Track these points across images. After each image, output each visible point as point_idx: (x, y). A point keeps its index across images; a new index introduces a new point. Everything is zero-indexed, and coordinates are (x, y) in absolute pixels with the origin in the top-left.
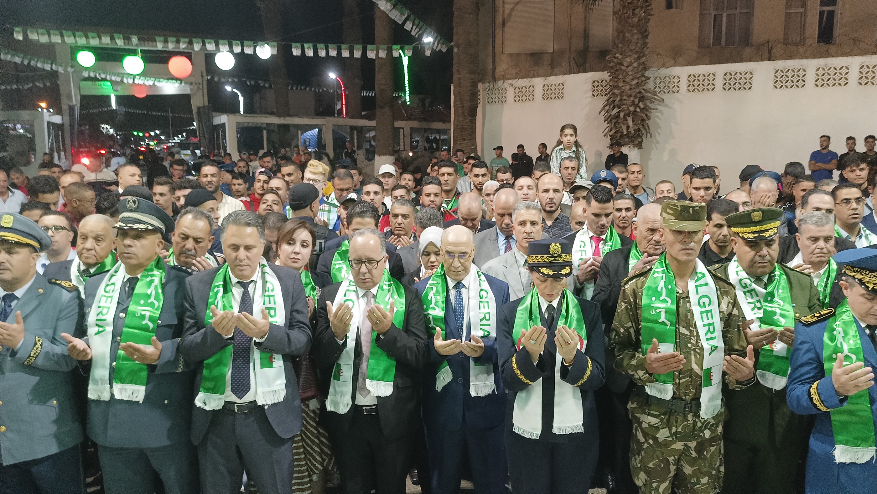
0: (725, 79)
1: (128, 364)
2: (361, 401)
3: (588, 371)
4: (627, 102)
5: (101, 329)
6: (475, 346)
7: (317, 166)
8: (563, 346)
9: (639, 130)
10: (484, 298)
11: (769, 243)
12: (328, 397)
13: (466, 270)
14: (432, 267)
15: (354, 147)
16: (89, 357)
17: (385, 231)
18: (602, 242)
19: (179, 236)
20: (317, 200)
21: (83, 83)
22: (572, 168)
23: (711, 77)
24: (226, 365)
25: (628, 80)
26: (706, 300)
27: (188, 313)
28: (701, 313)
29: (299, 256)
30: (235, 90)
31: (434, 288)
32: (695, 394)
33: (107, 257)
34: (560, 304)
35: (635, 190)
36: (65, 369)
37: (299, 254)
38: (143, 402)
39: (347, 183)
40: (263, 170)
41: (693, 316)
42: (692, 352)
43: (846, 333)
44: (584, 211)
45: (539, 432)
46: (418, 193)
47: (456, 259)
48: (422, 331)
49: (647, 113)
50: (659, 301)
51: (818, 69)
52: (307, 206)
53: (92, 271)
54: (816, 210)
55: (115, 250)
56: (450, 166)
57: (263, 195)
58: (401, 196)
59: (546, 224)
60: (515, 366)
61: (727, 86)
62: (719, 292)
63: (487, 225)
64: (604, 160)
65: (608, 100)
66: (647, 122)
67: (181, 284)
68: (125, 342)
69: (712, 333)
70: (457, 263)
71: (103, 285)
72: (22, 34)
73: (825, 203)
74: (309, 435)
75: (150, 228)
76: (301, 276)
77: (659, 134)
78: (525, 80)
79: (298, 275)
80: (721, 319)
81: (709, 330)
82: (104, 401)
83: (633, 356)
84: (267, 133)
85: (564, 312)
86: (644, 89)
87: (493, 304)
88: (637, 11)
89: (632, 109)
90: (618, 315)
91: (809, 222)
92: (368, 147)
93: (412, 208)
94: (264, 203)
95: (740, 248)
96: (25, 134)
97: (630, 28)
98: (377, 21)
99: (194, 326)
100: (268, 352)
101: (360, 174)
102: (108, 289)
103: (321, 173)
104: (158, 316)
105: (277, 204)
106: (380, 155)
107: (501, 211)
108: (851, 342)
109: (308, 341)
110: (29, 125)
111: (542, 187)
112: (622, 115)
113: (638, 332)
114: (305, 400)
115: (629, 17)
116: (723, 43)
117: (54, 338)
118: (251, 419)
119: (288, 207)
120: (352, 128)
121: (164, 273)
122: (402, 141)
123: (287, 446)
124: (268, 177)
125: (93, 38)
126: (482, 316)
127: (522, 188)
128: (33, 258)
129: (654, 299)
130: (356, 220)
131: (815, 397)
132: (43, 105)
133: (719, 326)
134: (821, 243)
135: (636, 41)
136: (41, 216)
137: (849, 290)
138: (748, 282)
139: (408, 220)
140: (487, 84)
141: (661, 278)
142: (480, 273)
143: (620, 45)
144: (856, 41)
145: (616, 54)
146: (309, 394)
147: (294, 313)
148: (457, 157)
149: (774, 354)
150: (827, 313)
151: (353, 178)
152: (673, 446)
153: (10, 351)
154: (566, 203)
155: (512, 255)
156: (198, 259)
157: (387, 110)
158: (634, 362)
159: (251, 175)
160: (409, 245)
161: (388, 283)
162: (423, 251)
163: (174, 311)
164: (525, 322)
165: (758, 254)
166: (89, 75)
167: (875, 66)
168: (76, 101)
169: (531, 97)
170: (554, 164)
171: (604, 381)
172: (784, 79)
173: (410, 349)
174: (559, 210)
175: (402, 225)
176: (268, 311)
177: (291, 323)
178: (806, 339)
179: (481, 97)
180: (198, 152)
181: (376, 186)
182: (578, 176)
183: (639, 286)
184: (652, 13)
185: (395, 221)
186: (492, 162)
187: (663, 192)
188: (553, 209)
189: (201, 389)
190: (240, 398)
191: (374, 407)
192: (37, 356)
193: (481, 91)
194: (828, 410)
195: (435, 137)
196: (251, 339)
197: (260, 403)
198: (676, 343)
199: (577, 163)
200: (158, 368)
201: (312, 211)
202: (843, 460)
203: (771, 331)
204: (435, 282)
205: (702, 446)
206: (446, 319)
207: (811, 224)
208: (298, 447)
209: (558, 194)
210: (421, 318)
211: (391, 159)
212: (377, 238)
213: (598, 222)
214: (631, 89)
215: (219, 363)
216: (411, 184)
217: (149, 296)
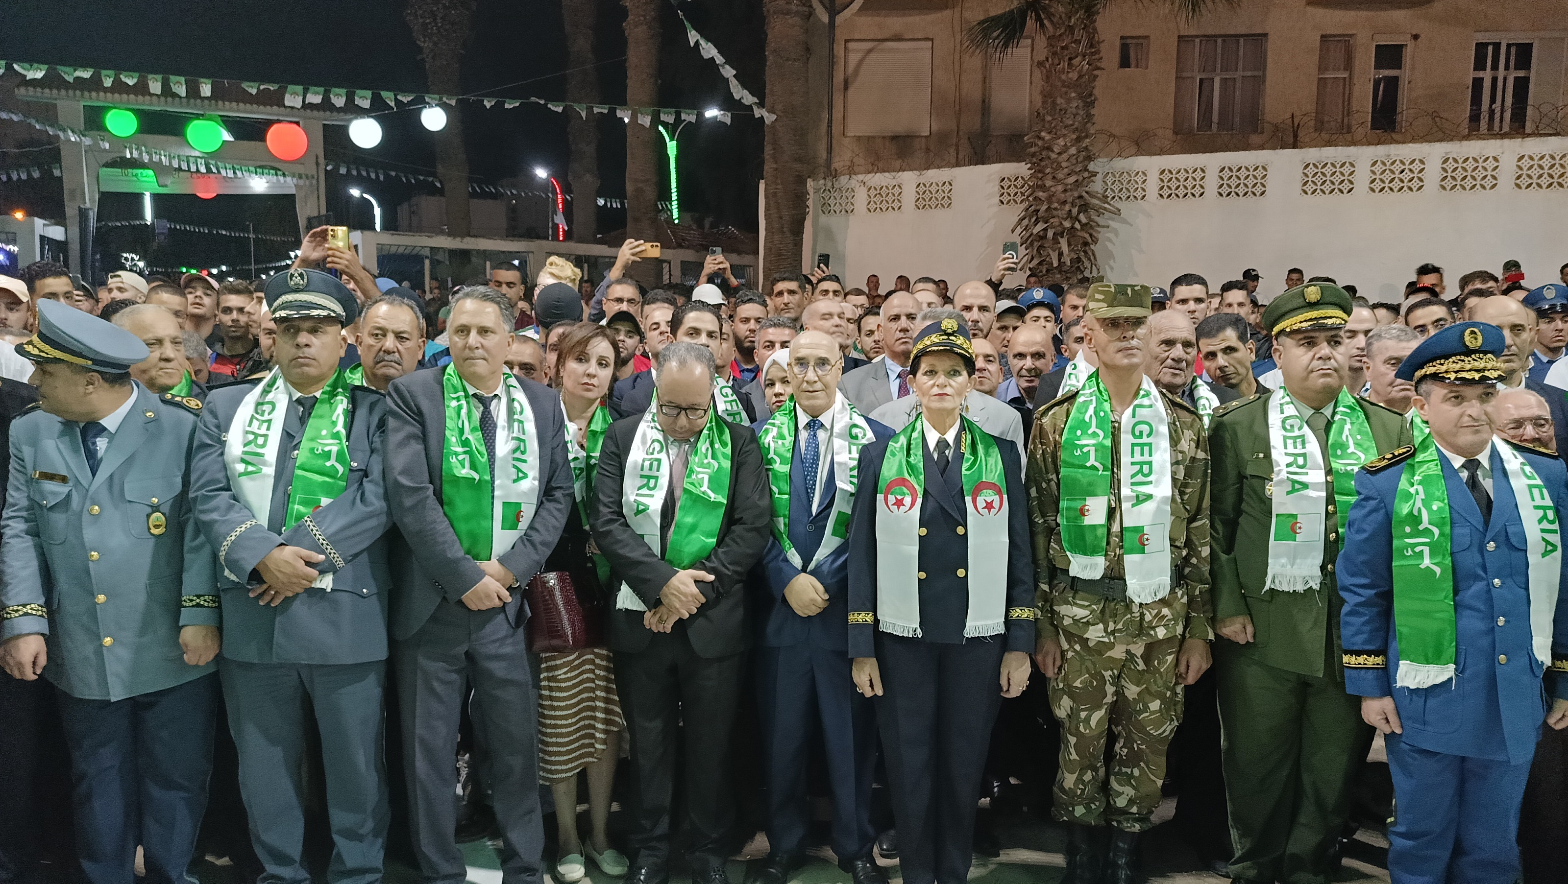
0: (1222, 178)
4: (1059, 213)
5: (251, 468)
7: (562, 266)
9: (1079, 260)
13: (827, 390)
14: (778, 404)
21: (104, 171)
23: (1198, 175)
25: (1060, 176)
26: (1146, 428)
28: (1133, 446)
29: (594, 381)
30: (365, 196)
31: (775, 430)
37: (594, 376)
47: (811, 368)
49: (1091, 231)
50: (1086, 436)
51: (1374, 164)
56: (791, 280)
61: (1225, 190)
62: (1173, 424)
65: (1027, 210)
66: (1092, 247)
69: (1145, 476)
70: (812, 379)
75: (333, 314)
77: (1112, 268)
78: (886, 174)
81: (1140, 471)
84: (431, 264)
86: (1086, 192)
88: (1076, 62)
89: (1067, 224)
97: (1064, 89)
98: (630, 73)
103: (569, 277)
108: (1434, 507)
112: (1050, 234)
115: (1062, 71)
116: (1214, 126)
129: (1079, 433)
132: (19, 215)
135: (1074, 110)
140: (822, 182)
141: (1089, 403)
143: (1049, 118)
145: (1040, 131)
150: (1404, 453)
152: (1111, 653)
157: (646, 224)
167: (1467, 159)
168: (91, 202)
169: (896, 205)
172: (1319, 179)
179: (810, 203)
184: (1100, 65)
193: (811, 191)
202: (1409, 684)
204: (777, 422)
205: (1152, 653)
214: (1065, 191)
217: (334, 423)
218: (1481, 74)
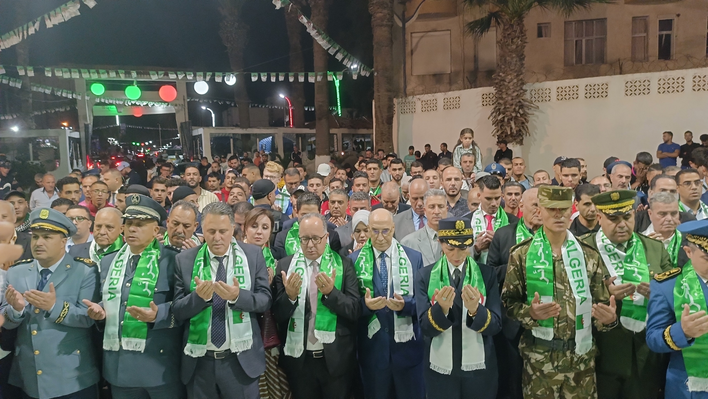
0: (586, 90)
1: (133, 322)
2: (311, 347)
3: (488, 321)
4: (510, 109)
5: (112, 296)
6: (397, 302)
7: (273, 166)
8: (468, 301)
9: (520, 130)
10: (403, 264)
11: (626, 217)
12: (286, 344)
13: (389, 243)
14: (362, 241)
15: (299, 149)
16: (104, 317)
17: (325, 213)
18: (493, 219)
19: (172, 223)
20: (274, 191)
21: (95, 107)
22: (470, 161)
23: (575, 89)
24: (207, 322)
25: (509, 92)
26: (576, 262)
27: (178, 282)
28: (573, 272)
29: (261, 236)
30: (208, 109)
31: (364, 258)
32: (571, 336)
33: (116, 239)
34: (464, 268)
35: (519, 178)
36: (86, 326)
37: (261, 234)
38: (144, 352)
39: (295, 179)
40: (231, 169)
41: (566, 274)
42: (567, 302)
43: (691, 288)
44: (479, 195)
45: (451, 369)
46: (351, 184)
47: (380, 234)
48: (356, 292)
49: (526, 117)
50: (539, 263)
51: (660, 80)
52: (265, 196)
53: (105, 250)
54: (662, 191)
55: (123, 233)
56: (375, 163)
57: (231, 188)
58: (337, 187)
59: (450, 206)
60: (430, 317)
61: (588, 95)
62: (586, 256)
63: (403, 207)
64: (494, 154)
65: (495, 108)
66: (526, 124)
67: (172, 259)
68: (131, 306)
69: (582, 287)
70: (381, 238)
71: (114, 263)
72: (51, 73)
73: (670, 185)
74: (271, 376)
75: (149, 217)
76: (263, 251)
77: (536, 133)
78: (430, 95)
79: (260, 250)
80: (588, 277)
81: (579, 285)
82: (115, 351)
83: (521, 307)
84: (233, 140)
85: (467, 274)
86: (522, 99)
87: (410, 269)
88: (515, 40)
89: (514, 115)
90: (508, 276)
91: (658, 200)
92: (310, 149)
93: (346, 196)
94: (231, 195)
95: (604, 221)
96: (52, 146)
97: (510, 53)
98: (315, 54)
99: (182, 292)
100: (238, 311)
101: (305, 170)
102: (117, 265)
103: (276, 171)
104: (155, 284)
105: (241, 195)
106: (319, 155)
107: (415, 196)
108: (696, 294)
109: (269, 300)
110: (55, 139)
111: (445, 177)
112: (506, 119)
113: (524, 288)
114: (268, 349)
115: (508, 45)
116: (584, 62)
117: (78, 302)
118: (227, 364)
119: (251, 198)
120: (298, 135)
121: (159, 252)
122: (336, 144)
123: (255, 383)
124: (235, 174)
125: (103, 73)
126: (402, 279)
127: (428, 178)
128: (63, 242)
129: (535, 262)
130: (304, 206)
131: (668, 339)
132: (65, 124)
133: (587, 282)
134: (669, 217)
135: (515, 62)
136: (68, 209)
137: (691, 253)
138: (612, 247)
139: (343, 205)
140: (400, 99)
141: (539, 246)
142: (399, 245)
143: (503, 67)
144: (688, 57)
145: (499, 73)
146: (271, 344)
147: (258, 280)
148: (378, 155)
149: (634, 303)
150: (675, 272)
151: (299, 174)
152: (556, 378)
153: (46, 312)
154: (465, 189)
155: (424, 231)
156: (187, 240)
157: (324, 121)
158: (522, 311)
159: (222, 173)
160: (344, 224)
161: (329, 255)
162: (355, 229)
163: (166, 281)
164: (438, 283)
165: (618, 225)
166: (100, 101)
167: (705, 76)
168: (90, 121)
169: (435, 108)
170: (456, 159)
171: (501, 328)
172: (633, 88)
173: (348, 306)
174: (460, 194)
175: (339, 209)
176: (238, 279)
177: (256, 288)
178: (659, 293)
179: (395, 109)
180: (181, 157)
181: (318, 179)
182: (475, 167)
183: (523, 252)
184: (526, 41)
185: (333, 206)
186: (405, 158)
187: (539, 180)
188: (455, 193)
189: (188, 341)
190: (219, 347)
191: (321, 352)
192: (65, 316)
193: (396, 104)
194: (679, 349)
195: (361, 140)
196: (225, 301)
197: (233, 351)
198: (554, 295)
199: (474, 158)
200: (155, 324)
201: (269, 200)
202: (695, 389)
203: (630, 285)
204: (364, 253)
205: (578, 377)
206: (373, 281)
207: (660, 202)
208: (263, 386)
209: (458, 181)
210: (355, 281)
211: (328, 158)
212: (320, 220)
213: (490, 204)
214: (512, 99)
215: (202, 320)
216: (344, 177)
217: (149, 270)
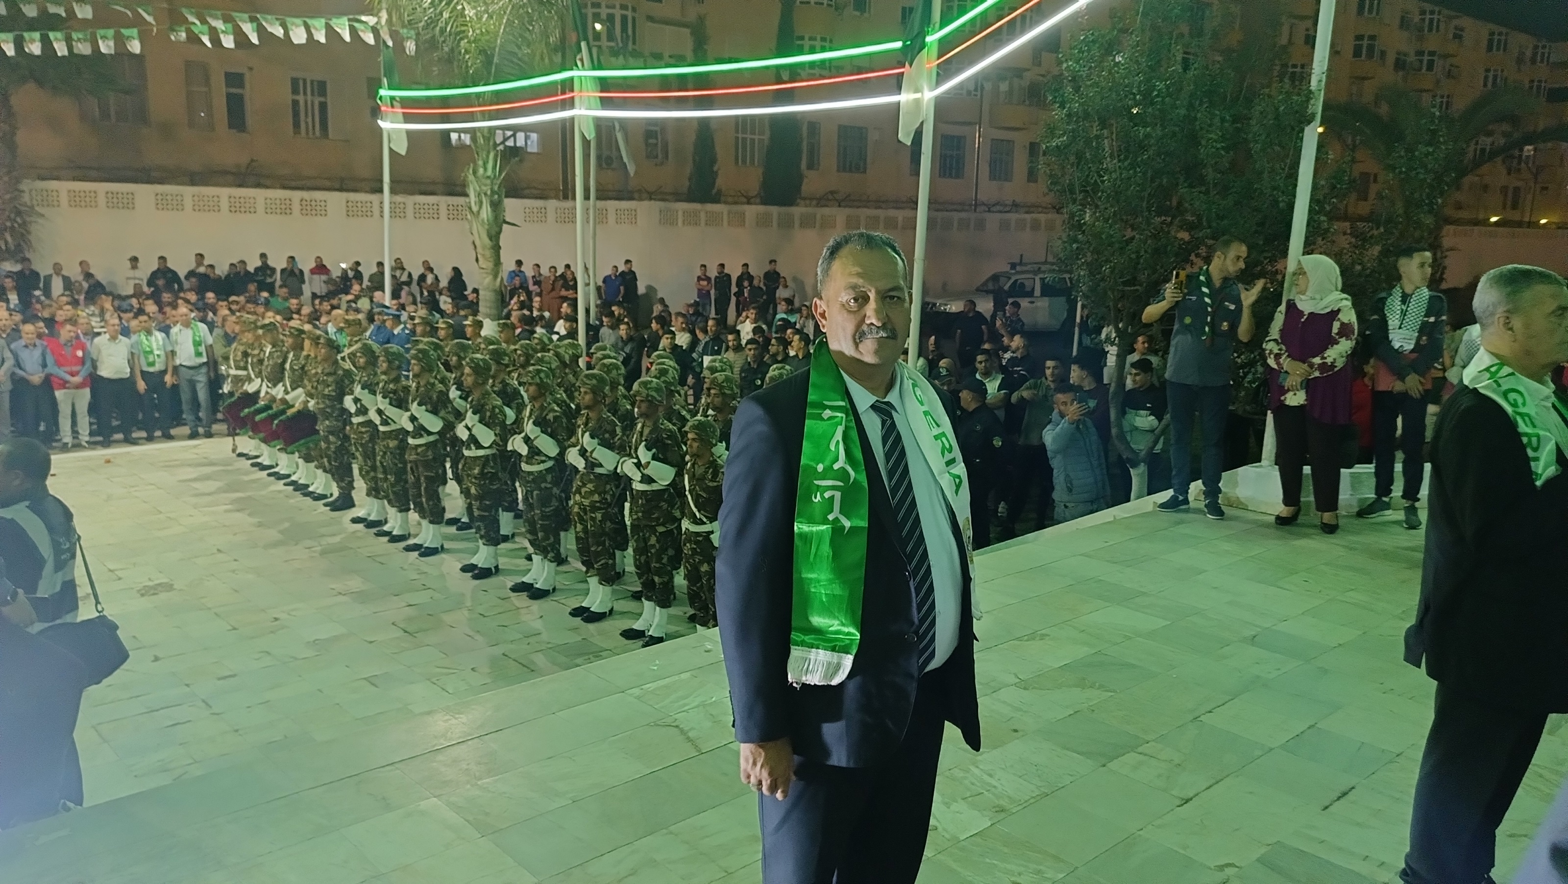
0: (108, 199)
23: (93, 195)
49: (26, 227)
61: (111, 205)
66: (27, 236)
86: (19, 203)
172: (165, 202)
184: (17, 126)
218: (296, 97)
